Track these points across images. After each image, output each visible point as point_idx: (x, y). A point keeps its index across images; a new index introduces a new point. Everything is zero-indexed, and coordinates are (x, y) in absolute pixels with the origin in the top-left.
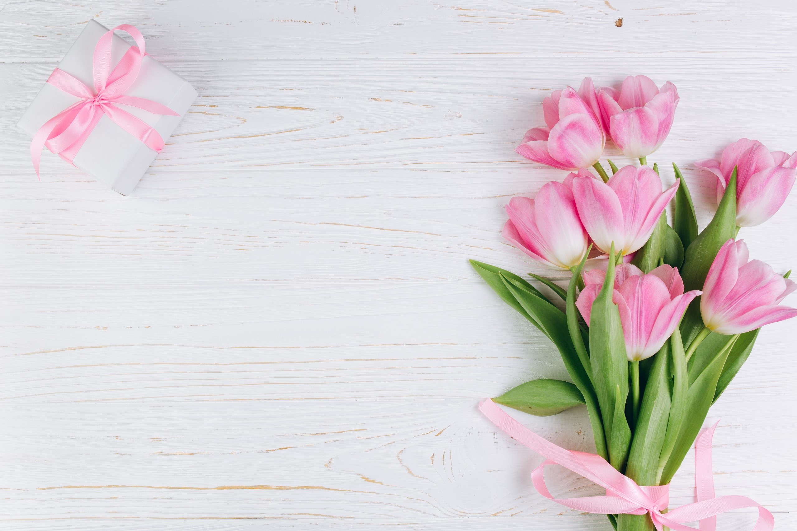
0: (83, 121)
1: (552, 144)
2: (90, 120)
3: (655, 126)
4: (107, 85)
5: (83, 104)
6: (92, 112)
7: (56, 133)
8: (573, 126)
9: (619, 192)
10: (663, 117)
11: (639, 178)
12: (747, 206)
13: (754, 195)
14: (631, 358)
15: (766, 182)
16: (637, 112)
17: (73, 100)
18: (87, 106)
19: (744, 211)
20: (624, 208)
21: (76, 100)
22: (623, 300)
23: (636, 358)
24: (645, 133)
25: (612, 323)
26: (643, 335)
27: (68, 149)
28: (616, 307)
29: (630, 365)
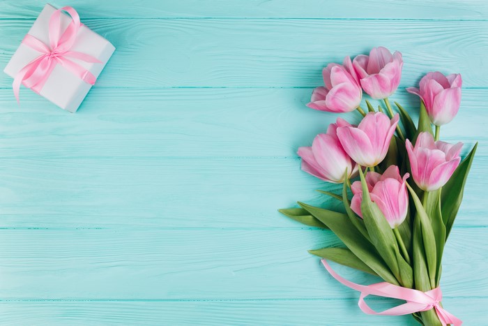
0: (44, 67)
1: (328, 102)
2: (48, 67)
4: (59, 45)
5: (44, 57)
6: (50, 61)
7: (28, 76)
8: (340, 90)
9: (367, 131)
17: (38, 55)
18: (46, 58)
20: (371, 140)
21: (40, 54)
22: (378, 198)
23: (396, 226)
24: (383, 88)
25: (376, 214)
26: (396, 213)
27: (35, 85)
28: (375, 203)
29: (393, 230)
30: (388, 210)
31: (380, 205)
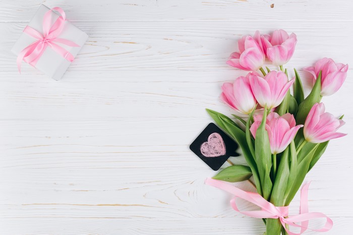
0: (39, 49)
1: (241, 60)
2: (42, 48)
3: (286, 53)
4: (49, 33)
5: (39, 42)
6: (43, 45)
7: (27, 54)
8: (250, 53)
9: (269, 82)
10: (290, 49)
11: (278, 76)
12: (325, 88)
13: (329, 83)
14: (273, 153)
15: (334, 78)
16: (279, 47)
17: (35, 40)
18: (41, 43)
19: (324, 90)
20: (271, 89)
22: (270, 128)
23: (275, 153)
24: (282, 56)
25: (265, 138)
26: (278, 143)
27: (33, 61)
28: (267, 131)
29: (272, 155)
30: (273, 139)
31: (269, 134)
